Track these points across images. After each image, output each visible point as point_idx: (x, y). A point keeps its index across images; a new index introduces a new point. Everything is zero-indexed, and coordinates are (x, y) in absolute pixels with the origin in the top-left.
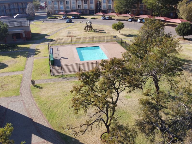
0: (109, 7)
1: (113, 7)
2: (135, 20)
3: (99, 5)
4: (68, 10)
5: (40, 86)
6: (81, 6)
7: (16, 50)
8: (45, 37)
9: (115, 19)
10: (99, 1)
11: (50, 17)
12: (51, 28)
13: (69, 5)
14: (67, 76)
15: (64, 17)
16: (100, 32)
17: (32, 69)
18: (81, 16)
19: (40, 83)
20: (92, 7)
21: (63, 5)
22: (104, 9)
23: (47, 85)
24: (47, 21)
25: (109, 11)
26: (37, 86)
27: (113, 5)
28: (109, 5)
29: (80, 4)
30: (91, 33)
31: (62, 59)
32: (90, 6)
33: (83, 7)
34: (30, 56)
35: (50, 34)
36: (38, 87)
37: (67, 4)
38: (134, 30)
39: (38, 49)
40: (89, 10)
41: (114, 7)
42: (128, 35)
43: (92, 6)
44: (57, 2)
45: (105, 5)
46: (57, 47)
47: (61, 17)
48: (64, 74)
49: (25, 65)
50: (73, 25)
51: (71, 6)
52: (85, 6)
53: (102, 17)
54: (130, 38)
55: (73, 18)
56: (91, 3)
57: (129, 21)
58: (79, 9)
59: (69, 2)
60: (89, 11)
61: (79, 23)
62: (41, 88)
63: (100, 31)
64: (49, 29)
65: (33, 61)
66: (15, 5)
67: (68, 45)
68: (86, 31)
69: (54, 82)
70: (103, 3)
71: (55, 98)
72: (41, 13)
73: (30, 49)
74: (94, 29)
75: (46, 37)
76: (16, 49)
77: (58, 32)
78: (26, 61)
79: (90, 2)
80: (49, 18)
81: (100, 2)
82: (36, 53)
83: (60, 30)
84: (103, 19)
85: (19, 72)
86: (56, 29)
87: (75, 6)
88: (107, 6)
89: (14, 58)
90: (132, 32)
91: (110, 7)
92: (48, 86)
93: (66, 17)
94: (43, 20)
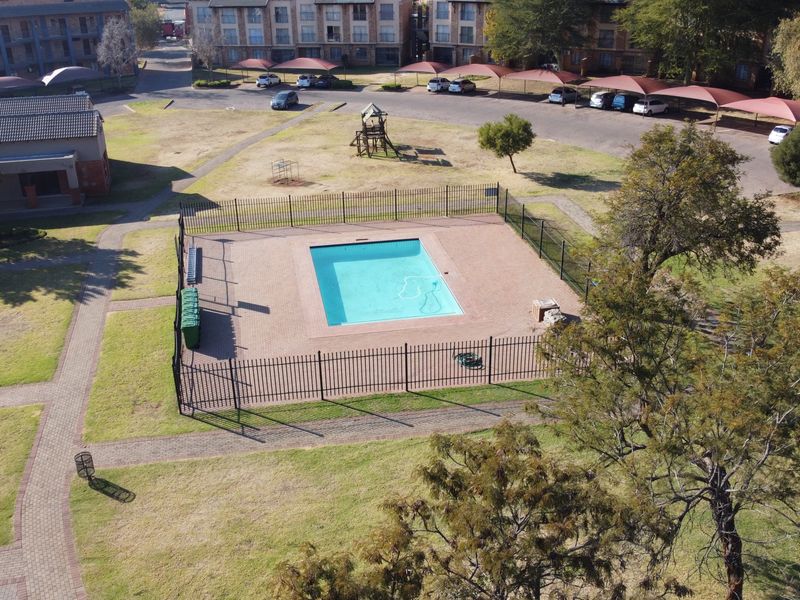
0: (461, 35)
1: (480, 33)
2: (579, 96)
3: (420, 26)
4: (282, 46)
5: (120, 483)
6: (341, 32)
7: (31, 255)
8: (171, 186)
9: (491, 93)
10: (420, 8)
11: (203, 82)
12: (203, 138)
13: (289, 26)
14: (261, 420)
15: (264, 81)
16: (422, 157)
17: (93, 374)
18: (341, 77)
19: (120, 462)
20: (386, 34)
21: (260, 26)
22: (442, 44)
23: (155, 477)
24: (186, 99)
25: (461, 51)
26: (107, 484)
27: (480, 25)
28: (462, 28)
29: (338, 23)
30: (383, 167)
31: (241, 311)
32: (378, 27)
33: (347, 37)
34: (93, 291)
35: (197, 167)
36: (110, 490)
37: (277, 21)
38: (576, 148)
39: (134, 254)
40: (377, 49)
41: (484, 35)
42: (550, 175)
43: (390, 31)
44: (236, 12)
45: (443, 28)
46: (224, 241)
47: (250, 80)
48: (243, 406)
49: (62, 345)
50: (302, 123)
51: (295, 32)
52: (358, 31)
53: (431, 81)
54: (563, 191)
55: (306, 83)
56: (382, 18)
57: (551, 102)
58: (333, 41)
59: (289, 12)
60: (373, 52)
61: (327, 113)
62: (124, 496)
63: (422, 152)
64: (193, 141)
65: (103, 323)
66: (49, 24)
67: (271, 233)
68: (360, 154)
69: (194, 454)
70: (438, 18)
71: (189, 565)
72: (168, 58)
73: (96, 251)
74: (394, 142)
75: (177, 186)
76: (30, 251)
77: (231, 157)
78: (70, 323)
79: (381, 12)
80: (199, 86)
81: (424, 9)
82: (121, 273)
83: (243, 145)
84: (438, 92)
85: (25, 388)
86: (227, 142)
87: (315, 30)
88: (454, 29)
89: (14, 306)
90: (569, 159)
91: (466, 33)
92: (161, 484)
93: (274, 81)
94: (173, 95)
